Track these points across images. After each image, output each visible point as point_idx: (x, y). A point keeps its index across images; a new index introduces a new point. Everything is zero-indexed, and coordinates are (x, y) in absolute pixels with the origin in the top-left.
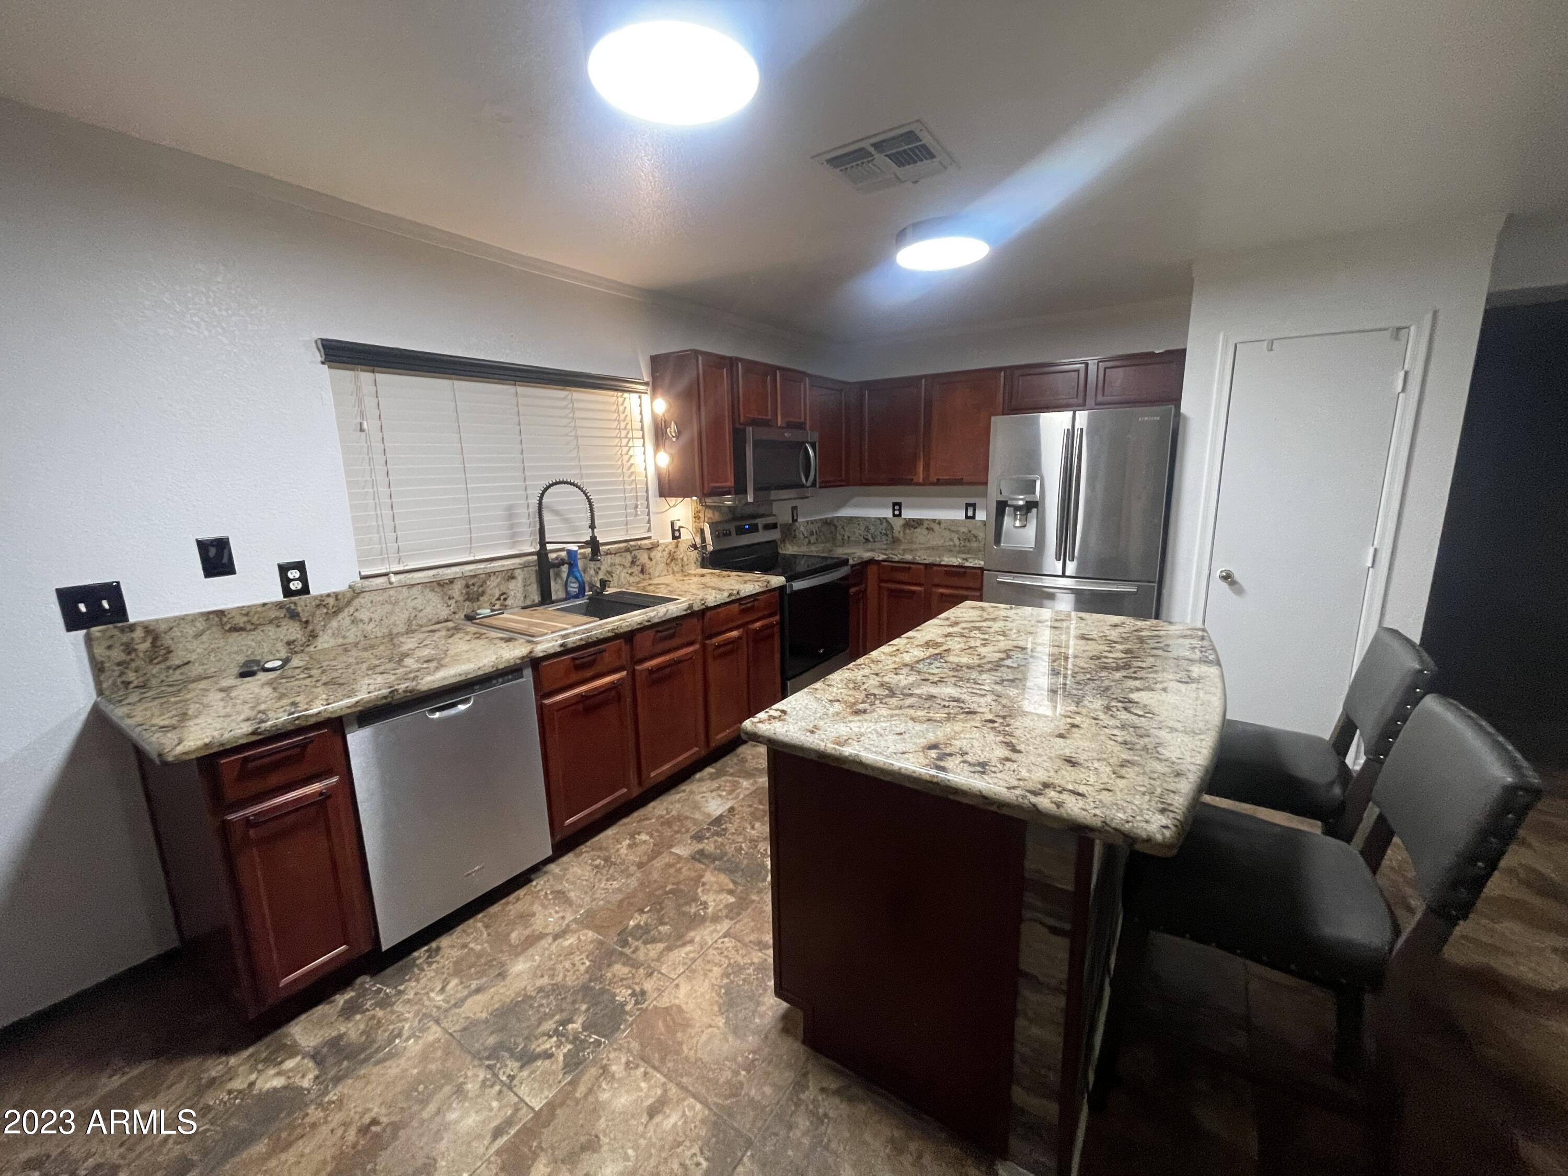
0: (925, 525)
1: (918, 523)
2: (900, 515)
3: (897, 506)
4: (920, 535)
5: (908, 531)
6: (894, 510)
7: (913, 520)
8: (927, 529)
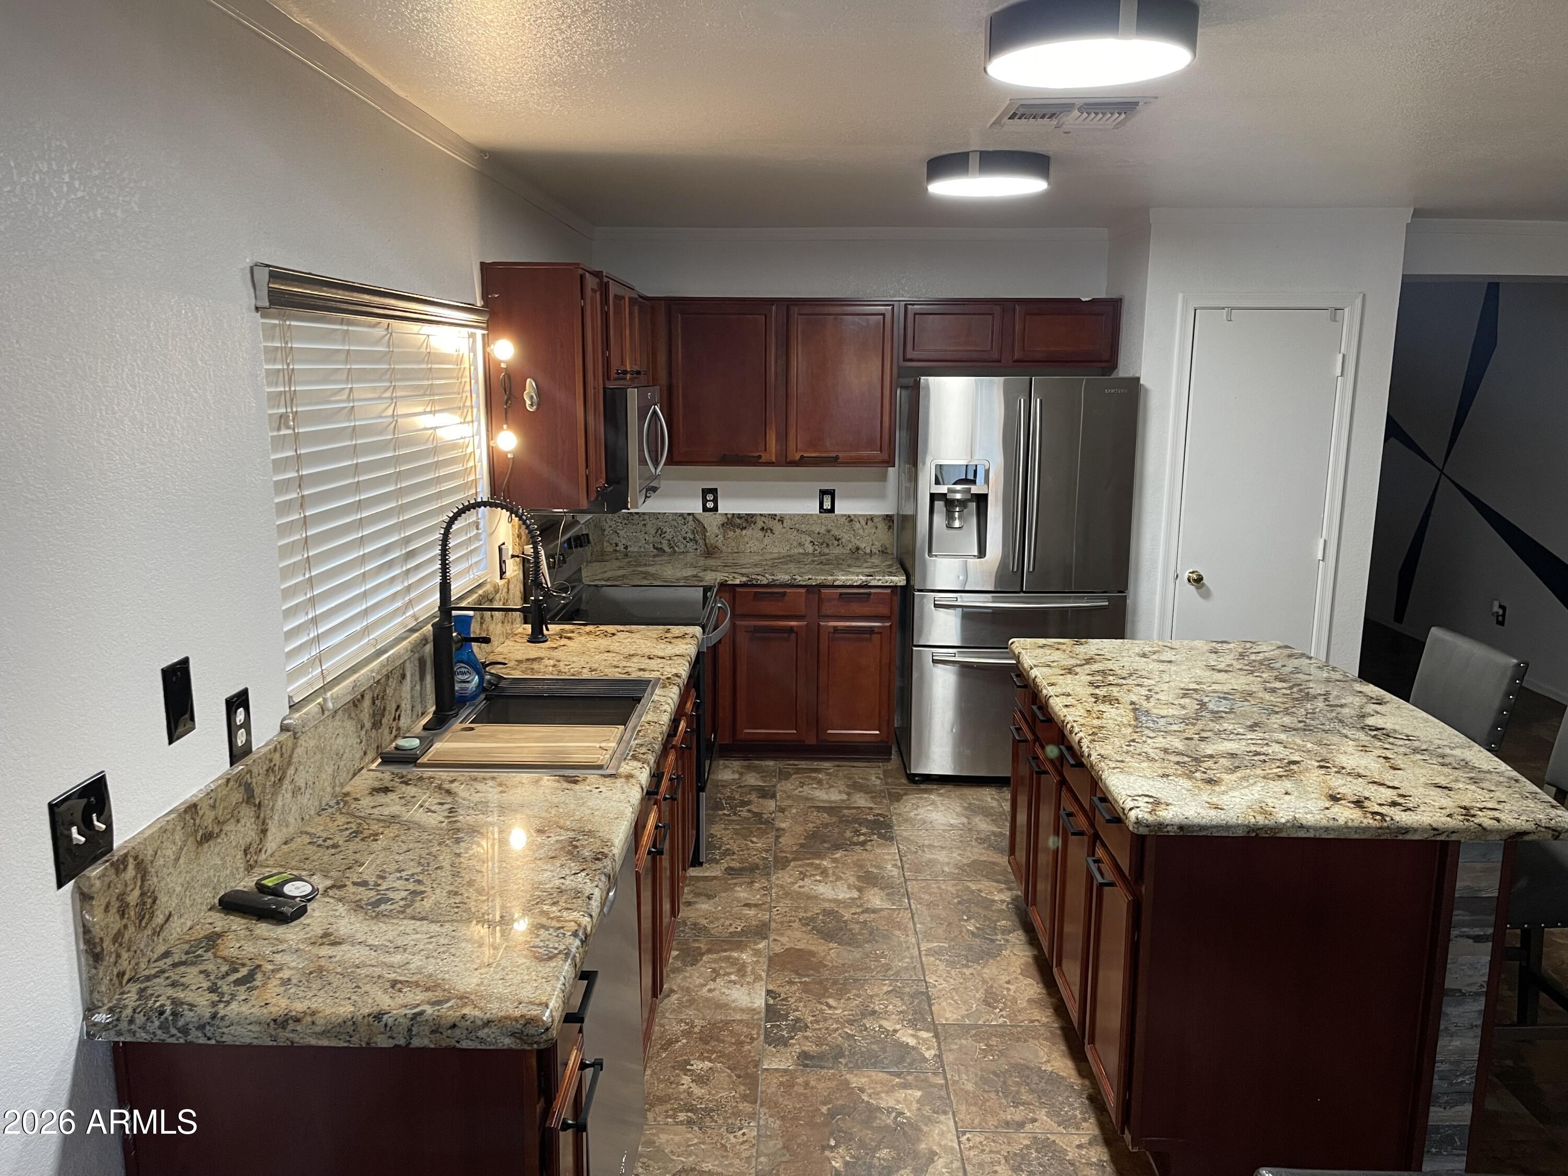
0: (760, 524)
1: (749, 519)
2: (715, 509)
3: (712, 493)
4: (751, 539)
5: (731, 534)
6: (705, 501)
7: (739, 516)
8: (763, 529)
